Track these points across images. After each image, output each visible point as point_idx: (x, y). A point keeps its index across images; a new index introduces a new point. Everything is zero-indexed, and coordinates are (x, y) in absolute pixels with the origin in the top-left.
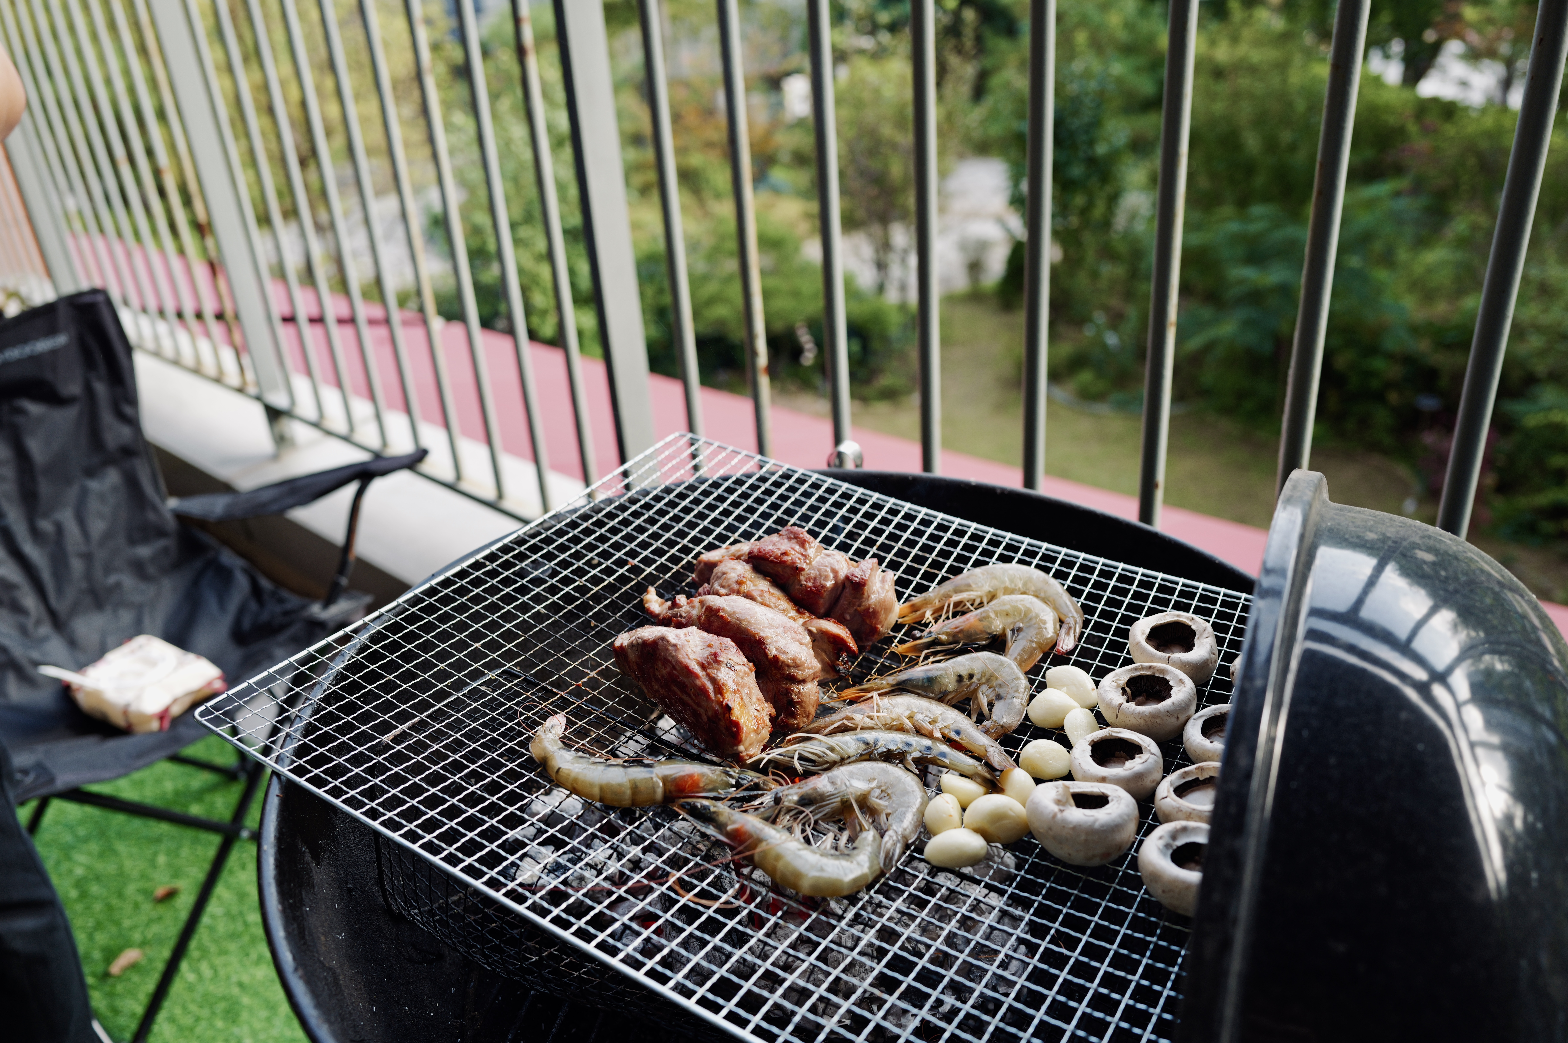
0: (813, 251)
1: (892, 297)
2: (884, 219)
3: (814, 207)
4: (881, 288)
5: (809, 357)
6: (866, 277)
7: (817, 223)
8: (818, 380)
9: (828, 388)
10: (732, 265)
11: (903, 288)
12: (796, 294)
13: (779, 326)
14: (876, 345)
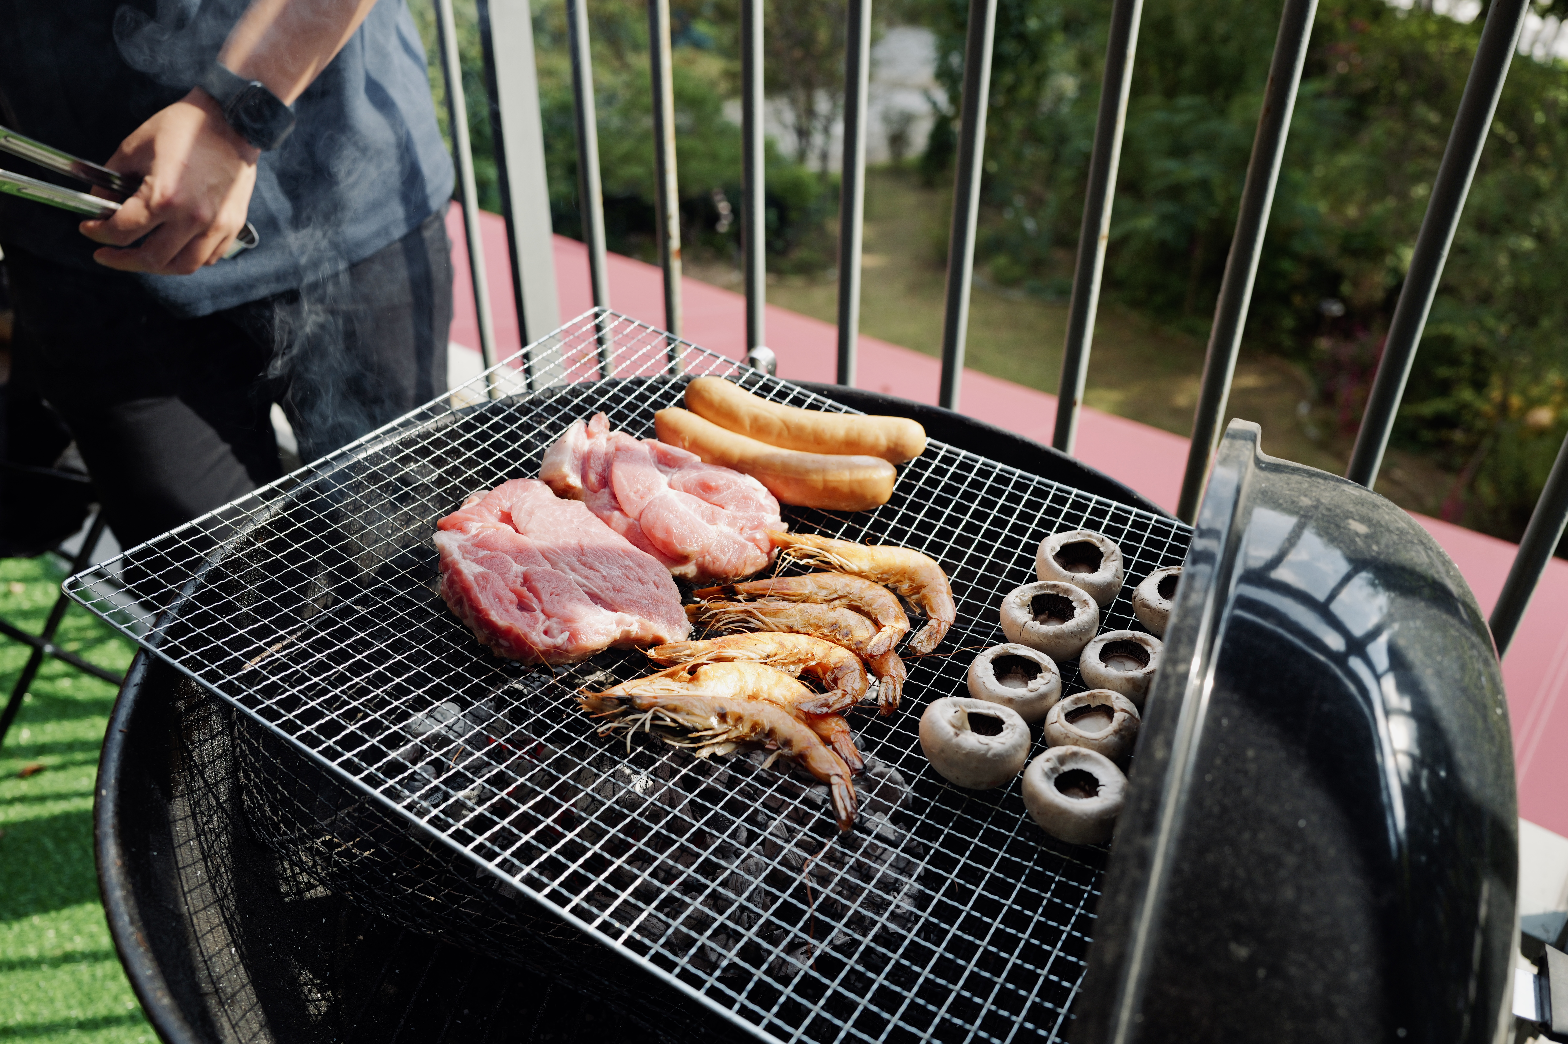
0: (733, 112)
1: (813, 165)
2: (809, 86)
3: (737, 66)
4: (802, 156)
5: (723, 226)
6: (787, 144)
7: (740, 83)
8: (731, 248)
9: (743, 257)
10: (648, 122)
11: (824, 157)
12: (714, 157)
13: (695, 190)
14: (793, 215)
